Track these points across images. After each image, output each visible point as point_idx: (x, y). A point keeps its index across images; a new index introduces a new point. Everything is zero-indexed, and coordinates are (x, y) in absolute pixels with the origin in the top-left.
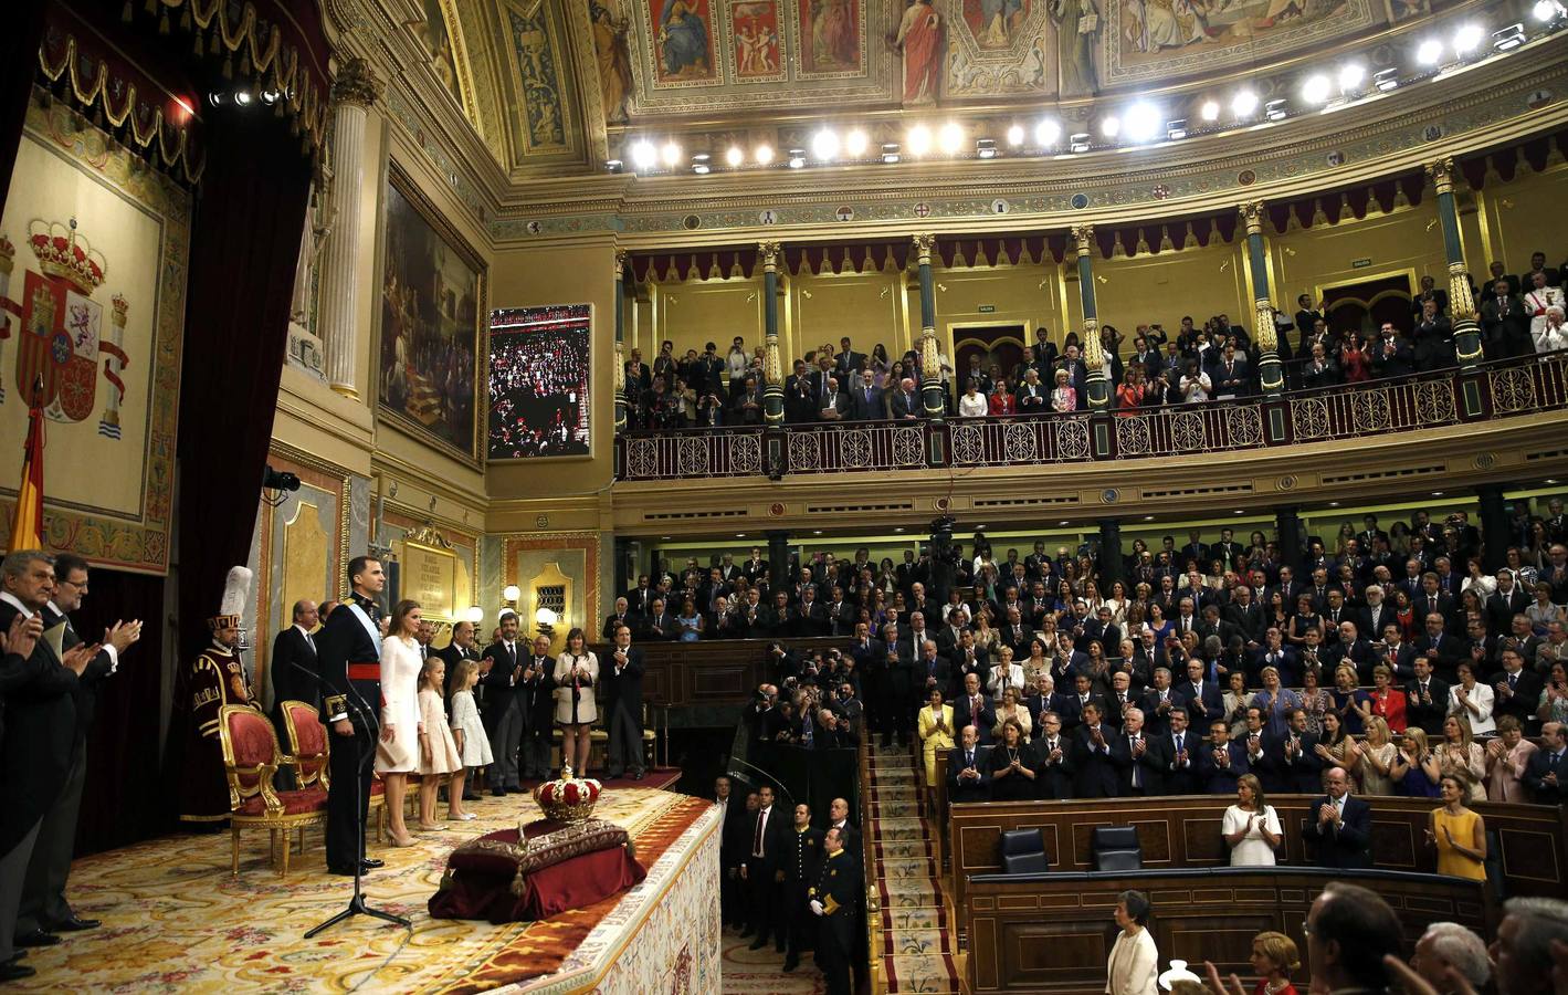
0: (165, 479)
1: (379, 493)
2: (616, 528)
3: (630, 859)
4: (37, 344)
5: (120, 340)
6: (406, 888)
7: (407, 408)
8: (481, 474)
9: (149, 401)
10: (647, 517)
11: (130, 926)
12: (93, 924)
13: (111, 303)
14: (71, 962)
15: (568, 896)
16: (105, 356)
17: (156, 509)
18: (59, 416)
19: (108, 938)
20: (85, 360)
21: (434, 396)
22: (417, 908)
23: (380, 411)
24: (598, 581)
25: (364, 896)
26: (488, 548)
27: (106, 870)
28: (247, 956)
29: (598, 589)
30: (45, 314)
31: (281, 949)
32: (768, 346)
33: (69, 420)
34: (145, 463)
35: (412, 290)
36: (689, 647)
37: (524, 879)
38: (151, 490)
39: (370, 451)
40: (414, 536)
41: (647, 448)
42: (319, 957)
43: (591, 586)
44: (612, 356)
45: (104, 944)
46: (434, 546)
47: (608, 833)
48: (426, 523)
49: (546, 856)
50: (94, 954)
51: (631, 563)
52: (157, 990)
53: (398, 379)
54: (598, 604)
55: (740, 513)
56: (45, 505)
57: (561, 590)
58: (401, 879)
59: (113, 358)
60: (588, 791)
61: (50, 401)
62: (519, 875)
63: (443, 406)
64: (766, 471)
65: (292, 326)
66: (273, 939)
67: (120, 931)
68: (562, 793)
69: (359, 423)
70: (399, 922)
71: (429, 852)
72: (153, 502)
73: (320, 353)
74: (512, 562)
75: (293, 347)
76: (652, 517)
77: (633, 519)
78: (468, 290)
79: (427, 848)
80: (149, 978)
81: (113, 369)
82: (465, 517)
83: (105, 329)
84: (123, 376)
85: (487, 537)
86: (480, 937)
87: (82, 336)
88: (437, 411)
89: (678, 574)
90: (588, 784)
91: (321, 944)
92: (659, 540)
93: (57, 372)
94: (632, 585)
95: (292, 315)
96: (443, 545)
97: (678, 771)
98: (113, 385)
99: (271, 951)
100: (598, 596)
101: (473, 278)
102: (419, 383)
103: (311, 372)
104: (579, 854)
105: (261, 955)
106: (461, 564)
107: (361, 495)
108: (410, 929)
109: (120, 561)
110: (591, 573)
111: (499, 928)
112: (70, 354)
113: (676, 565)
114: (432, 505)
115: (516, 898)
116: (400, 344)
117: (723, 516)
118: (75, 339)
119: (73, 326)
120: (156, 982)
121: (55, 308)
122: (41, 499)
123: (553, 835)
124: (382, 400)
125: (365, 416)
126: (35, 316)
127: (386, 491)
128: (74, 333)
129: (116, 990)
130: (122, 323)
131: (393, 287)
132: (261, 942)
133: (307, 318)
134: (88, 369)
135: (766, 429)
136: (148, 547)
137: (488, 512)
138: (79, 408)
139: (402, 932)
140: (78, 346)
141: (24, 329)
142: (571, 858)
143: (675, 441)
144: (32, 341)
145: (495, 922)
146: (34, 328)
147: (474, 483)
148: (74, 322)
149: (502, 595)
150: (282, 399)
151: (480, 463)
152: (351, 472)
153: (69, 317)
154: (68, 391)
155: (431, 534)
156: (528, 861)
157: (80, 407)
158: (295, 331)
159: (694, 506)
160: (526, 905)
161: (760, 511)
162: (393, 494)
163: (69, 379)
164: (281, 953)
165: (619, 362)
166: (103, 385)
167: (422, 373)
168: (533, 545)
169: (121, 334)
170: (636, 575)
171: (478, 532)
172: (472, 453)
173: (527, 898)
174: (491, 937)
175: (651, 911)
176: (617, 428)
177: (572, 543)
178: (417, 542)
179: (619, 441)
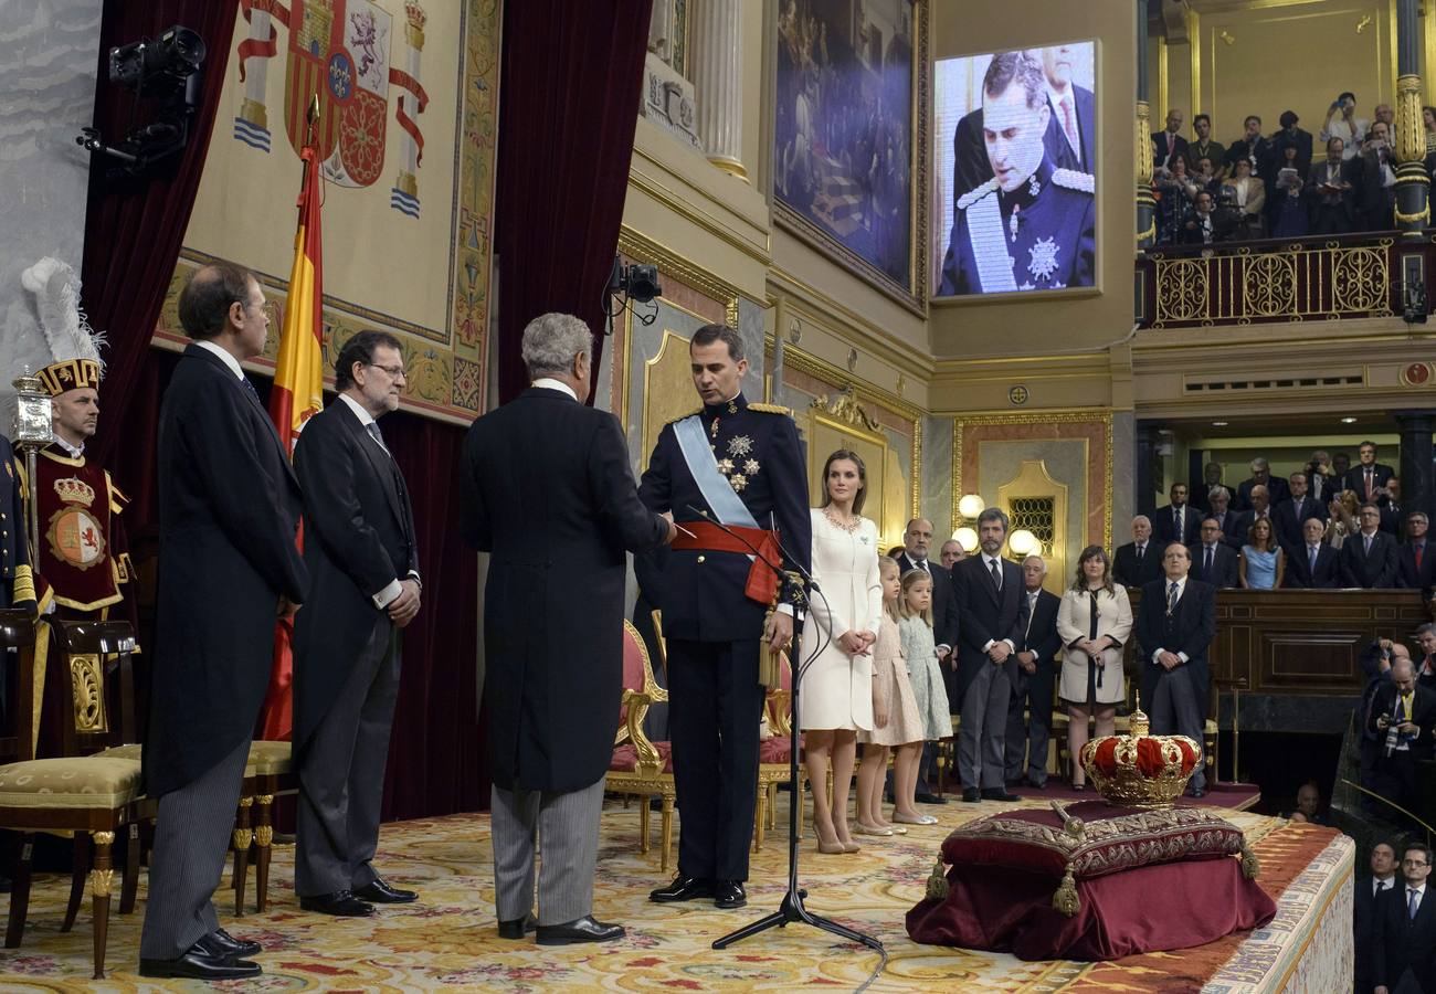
0: (480, 282)
1: (776, 336)
2: (1139, 406)
3: (1248, 881)
4: (309, 66)
5: (417, 68)
6: (858, 900)
7: (814, 208)
8: (922, 319)
9: (456, 163)
10: (1191, 387)
11: (454, 905)
12: (409, 897)
13: (404, 11)
14: (378, 936)
15: (1148, 930)
16: (398, 90)
17: (467, 326)
18: (339, 177)
19: (426, 915)
20: (371, 95)
21: (852, 191)
22: (888, 927)
23: (776, 209)
24: (1108, 490)
25: (803, 895)
26: (933, 437)
27: (415, 840)
28: (629, 960)
29: (1108, 503)
30: (319, 23)
31: (680, 958)
32: (1402, 95)
33: (352, 183)
34: (452, 255)
35: (818, 22)
36: (1263, 599)
37: (1078, 887)
38: (461, 298)
39: (765, 262)
40: (825, 407)
41: (1192, 274)
42: (741, 974)
43: (1097, 498)
44: (1131, 126)
45: (422, 922)
46: (854, 425)
47: (1213, 831)
48: (843, 390)
49: (1113, 852)
50: (409, 931)
51: (1160, 464)
52: (502, 987)
53: (800, 163)
54: (1108, 527)
55: (1351, 380)
56: (325, 308)
57: (1047, 504)
58: (848, 889)
59: (409, 97)
60: (1179, 752)
61: (329, 153)
62: (1069, 878)
63: (864, 208)
64: (1397, 309)
65: (650, 58)
66: (663, 945)
67: (440, 910)
68: (1134, 754)
69: (750, 216)
70: (864, 941)
71: (881, 859)
72: (463, 317)
73: (692, 105)
74: (971, 458)
75: (653, 93)
76: (1198, 387)
77: (1167, 392)
78: (900, 31)
79: (875, 853)
80: (491, 970)
81: (408, 111)
82: (900, 385)
83: (395, 51)
84: (421, 122)
85: (931, 419)
86: (1005, 974)
87: (368, 60)
88: (857, 216)
89: (1236, 487)
90: (1177, 742)
91: (741, 958)
92: (1207, 429)
93: (337, 109)
94: (1163, 500)
95: (652, 42)
96: (868, 425)
97: (1253, 791)
98: (408, 136)
99: (664, 958)
100: (1108, 515)
101: (907, 9)
102: (830, 170)
103: (680, 132)
104: (1166, 860)
105: (651, 962)
106: (893, 457)
107: (752, 330)
108: (882, 953)
109: (421, 400)
110: (1097, 477)
111: (1036, 966)
112: (351, 86)
113: (1234, 474)
114: (851, 361)
115: (1063, 917)
116: (803, 107)
117: (1320, 386)
118: (358, 63)
119: (356, 43)
120: (500, 976)
121: (332, 15)
122: (320, 298)
123: (1122, 821)
124: (778, 191)
125: (758, 208)
126: (307, 24)
127: (785, 336)
128: (357, 54)
129: (445, 978)
130: (419, 44)
131: (791, 16)
132: (646, 946)
133: (671, 55)
134: (375, 108)
135: (1399, 238)
136: (458, 381)
137: (934, 378)
138: (366, 168)
139: (867, 956)
140: (363, 73)
141: (293, 45)
142: (1151, 864)
143: (1238, 262)
144: (304, 61)
145: (1025, 956)
146: (306, 45)
147: (913, 334)
148: (357, 38)
149: (956, 511)
150: (637, 168)
151: (921, 303)
152: (737, 292)
153: (350, 31)
154: (350, 140)
155: (850, 405)
156: (1084, 856)
157: (367, 166)
158: (656, 67)
159: (1269, 368)
160: (1081, 933)
161: (1385, 378)
162: (795, 340)
163: (351, 123)
164: (682, 963)
165: (1143, 132)
166: (395, 133)
167: (835, 154)
168: (1004, 433)
169: (417, 60)
170: (1167, 485)
171: (920, 411)
172: (909, 287)
173: (1081, 922)
174: (1024, 976)
175: (1287, 977)
176: (1141, 244)
177: (1068, 429)
178: (830, 416)
179: (1141, 263)
